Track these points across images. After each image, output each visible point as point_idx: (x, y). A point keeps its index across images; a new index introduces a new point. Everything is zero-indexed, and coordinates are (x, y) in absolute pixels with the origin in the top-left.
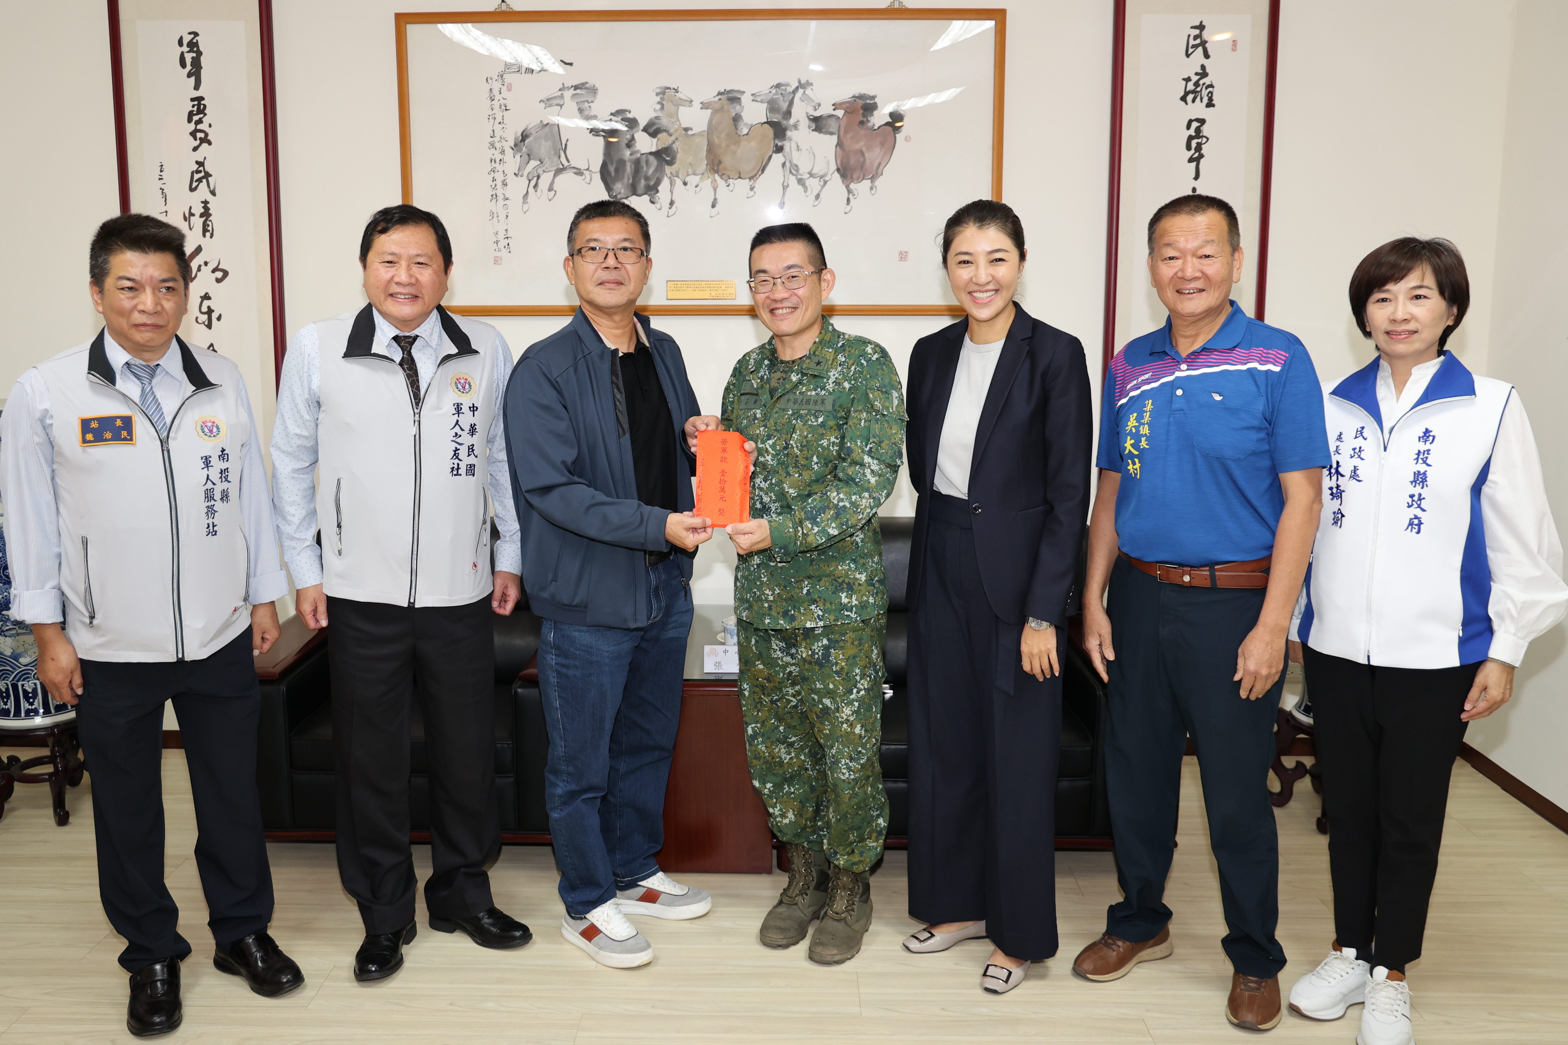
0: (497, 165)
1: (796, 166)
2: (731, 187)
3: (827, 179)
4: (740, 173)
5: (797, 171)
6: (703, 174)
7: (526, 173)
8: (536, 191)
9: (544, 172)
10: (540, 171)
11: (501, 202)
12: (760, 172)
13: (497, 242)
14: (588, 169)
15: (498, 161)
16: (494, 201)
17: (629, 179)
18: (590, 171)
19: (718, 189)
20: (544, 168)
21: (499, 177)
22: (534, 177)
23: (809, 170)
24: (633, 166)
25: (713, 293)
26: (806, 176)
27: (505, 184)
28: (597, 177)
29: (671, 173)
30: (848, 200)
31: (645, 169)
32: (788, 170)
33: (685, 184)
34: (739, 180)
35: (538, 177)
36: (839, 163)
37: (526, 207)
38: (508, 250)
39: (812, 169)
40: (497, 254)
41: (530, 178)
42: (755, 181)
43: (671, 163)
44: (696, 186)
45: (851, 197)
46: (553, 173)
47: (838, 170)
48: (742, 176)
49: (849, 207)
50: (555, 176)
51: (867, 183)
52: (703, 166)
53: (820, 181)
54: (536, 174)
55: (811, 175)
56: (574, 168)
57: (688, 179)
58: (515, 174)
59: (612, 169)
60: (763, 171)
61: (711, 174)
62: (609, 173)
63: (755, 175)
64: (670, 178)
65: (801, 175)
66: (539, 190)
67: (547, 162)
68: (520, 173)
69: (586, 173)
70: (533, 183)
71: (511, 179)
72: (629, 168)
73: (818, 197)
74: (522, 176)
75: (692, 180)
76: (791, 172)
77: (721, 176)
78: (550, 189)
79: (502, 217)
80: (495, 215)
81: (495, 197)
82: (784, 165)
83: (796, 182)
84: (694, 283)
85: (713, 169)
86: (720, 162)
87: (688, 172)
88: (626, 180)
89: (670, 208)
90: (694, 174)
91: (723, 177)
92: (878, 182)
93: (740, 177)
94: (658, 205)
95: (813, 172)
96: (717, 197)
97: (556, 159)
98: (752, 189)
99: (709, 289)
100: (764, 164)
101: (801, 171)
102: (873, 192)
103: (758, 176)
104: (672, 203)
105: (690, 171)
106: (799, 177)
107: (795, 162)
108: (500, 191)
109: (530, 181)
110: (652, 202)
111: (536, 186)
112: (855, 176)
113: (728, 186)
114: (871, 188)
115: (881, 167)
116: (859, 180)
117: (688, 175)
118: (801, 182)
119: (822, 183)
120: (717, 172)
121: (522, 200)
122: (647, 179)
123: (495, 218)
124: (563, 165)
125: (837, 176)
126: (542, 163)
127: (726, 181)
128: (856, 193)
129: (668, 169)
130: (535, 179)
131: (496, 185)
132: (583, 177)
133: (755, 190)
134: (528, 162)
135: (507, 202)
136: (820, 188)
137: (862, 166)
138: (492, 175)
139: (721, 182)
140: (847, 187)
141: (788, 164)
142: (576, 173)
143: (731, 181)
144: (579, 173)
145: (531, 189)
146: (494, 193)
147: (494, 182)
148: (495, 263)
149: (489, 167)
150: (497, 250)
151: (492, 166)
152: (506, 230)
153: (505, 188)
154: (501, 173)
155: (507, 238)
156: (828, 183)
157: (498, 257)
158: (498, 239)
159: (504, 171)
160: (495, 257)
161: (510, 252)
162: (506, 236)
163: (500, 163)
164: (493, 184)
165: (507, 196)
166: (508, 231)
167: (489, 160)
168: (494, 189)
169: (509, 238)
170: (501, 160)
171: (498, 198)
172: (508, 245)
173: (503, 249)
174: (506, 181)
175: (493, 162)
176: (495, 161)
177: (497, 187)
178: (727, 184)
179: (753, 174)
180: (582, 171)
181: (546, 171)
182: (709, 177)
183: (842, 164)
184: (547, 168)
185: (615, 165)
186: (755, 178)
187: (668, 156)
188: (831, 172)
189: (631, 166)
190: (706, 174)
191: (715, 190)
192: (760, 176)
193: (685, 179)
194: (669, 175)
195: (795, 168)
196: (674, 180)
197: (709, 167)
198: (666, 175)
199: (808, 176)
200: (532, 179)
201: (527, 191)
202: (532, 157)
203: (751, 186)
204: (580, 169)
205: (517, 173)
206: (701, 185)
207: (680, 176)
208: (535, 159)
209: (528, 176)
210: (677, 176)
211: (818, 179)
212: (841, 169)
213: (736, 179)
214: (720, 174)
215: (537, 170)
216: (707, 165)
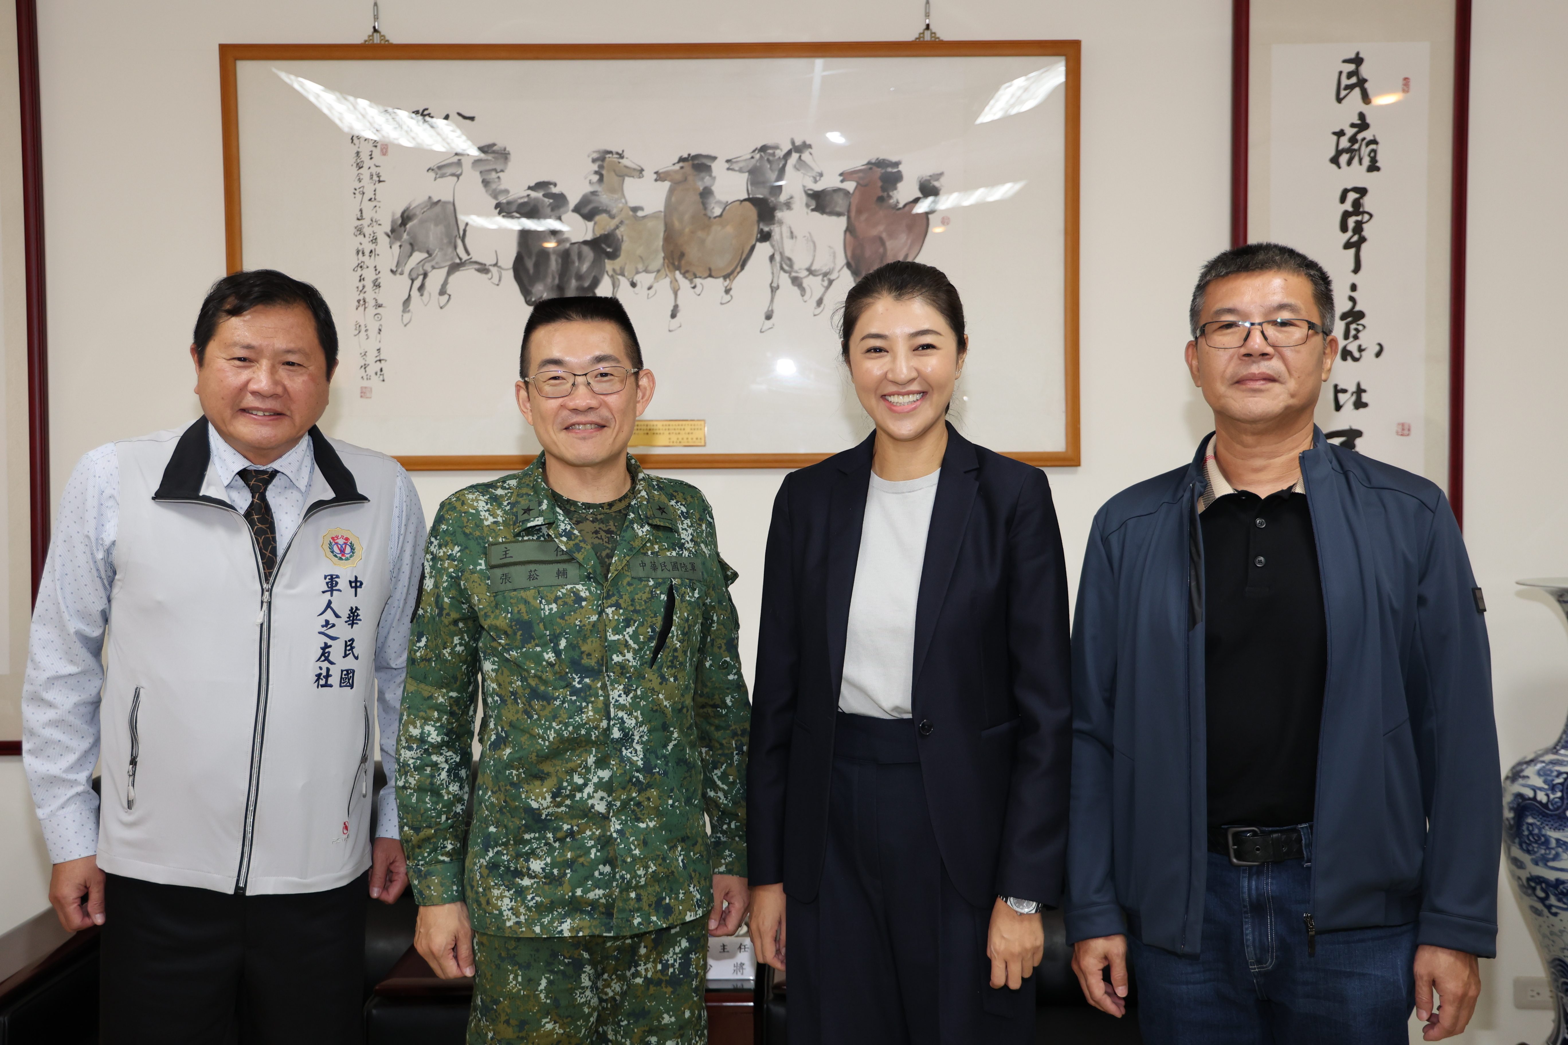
0: (366, 259)
1: (790, 259)
2: (698, 290)
3: (832, 277)
4: (710, 270)
5: (791, 266)
6: (658, 271)
7: (407, 270)
8: (422, 295)
9: (433, 268)
10: (428, 267)
11: (371, 310)
12: (739, 269)
13: (365, 367)
14: (496, 265)
15: (367, 253)
16: (361, 309)
17: (554, 278)
18: (499, 267)
19: (679, 293)
20: (433, 263)
21: (369, 275)
22: (418, 275)
23: (807, 265)
24: (560, 261)
25: (674, 438)
26: (804, 273)
27: (377, 285)
28: (509, 275)
29: (614, 270)
31: (577, 264)
32: (778, 265)
33: (633, 285)
34: (710, 279)
35: (425, 275)
36: (849, 254)
37: (407, 316)
38: (381, 378)
39: (812, 264)
40: (365, 383)
41: (414, 276)
42: (732, 281)
43: (613, 256)
44: (649, 288)
46: (446, 269)
47: (848, 265)
48: (713, 274)
50: (449, 273)
52: (658, 260)
53: (823, 280)
54: (421, 272)
55: (811, 272)
56: (476, 263)
57: (637, 278)
58: (392, 271)
59: (530, 264)
60: (743, 267)
61: (670, 271)
62: (526, 270)
63: (732, 272)
64: (612, 277)
65: (797, 272)
66: (426, 293)
67: (438, 255)
68: (400, 270)
69: (494, 270)
70: (417, 283)
71: (386, 278)
72: (554, 264)
73: (820, 302)
74: (401, 274)
75: (644, 279)
76: (782, 268)
77: (684, 274)
78: (442, 292)
79: (373, 331)
80: (363, 329)
81: (362, 303)
82: (772, 258)
83: (789, 281)
84: (646, 423)
85: (673, 264)
86: (682, 255)
87: (637, 269)
88: (549, 280)
90: (646, 271)
91: (687, 275)
93: (710, 276)
95: (813, 268)
96: (679, 302)
97: (450, 250)
98: (727, 291)
99: (667, 432)
100: (744, 256)
101: (796, 267)
103: (735, 273)
105: (640, 267)
106: (794, 274)
107: (788, 253)
108: (370, 295)
109: (413, 281)
111: (421, 288)
113: (694, 287)
117: (638, 272)
118: (796, 281)
119: (826, 283)
120: (678, 268)
121: (401, 308)
122: (580, 277)
123: (363, 333)
124: (460, 259)
126: (430, 255)
127: (691, 281)
129: (609, 265)
130: (421, 278)
131: (364, 287)
132: (489, 275)
133: (732, 292)
134: (411, 255)
135: (379, 310)
136: (823, 289)
137: (882, 259)
138: (359, 272)
139: (684, 283)
141: (778, 257)
142: (478, 270)
143: (698, 281)
144: (483, 269)
145: (415, 293)
146: (361, 297)
147: (362, 282)
148: (361, 397)
149: (354, 261)
150: (365, 377)
151: (358, 259)
152: (379, 350)
153: (377, 291)
154: (372, 269)
155: (380, 361)
156: (834, 283)
157: (366, 388)
158: (367, 363)
159: (375, 267)
160: (362, 388)
161: (383, 381)
162: (378, 358)
163: (370, 256)
164: (360, 285)
165: (380, 302)
166: (382, 351)
167: (355, 252)
168: (361, 291)
169: (382, 362)
170: (371, 252)
171: (367, 305)
172: (381, 370)
173: (373, 377)
174: (379, 281)
175: (360, 253)
176: (363, 253)
177: (364, 290)
178: (693, 286)
179: (729, 271)
180: (487, 267)
181: (436, 266)
182: (667, 275)
183: (854, 256)
184: (437, 263)
185: (534, 259)
186: (731, 277)
187: (609, 247)
188: (838, 268)
189: (557, 261)
190: (663, 271)
191: (676, 294)
192: (738, 273)
193: (633, 278)
194: (610, 273)
195: (788, 262)
196: (618, 279)
197: (666, 261)
198: (607, 272)
199: (806, 273)
200: (417, 278)
201: (409, 295)
202: (416, 248)
203: (726, 287)
204: (485, 265)
205: (395, 269)
206: (656, 286)
207: (626, 274)
208: (420, 251)
209: (410, 274)
210: (623, 275)
211: (820, 277)
212: (853, 263)
213: (706, 278)
214: (683, 271)
215: (423, 266)
216: (664, 259)
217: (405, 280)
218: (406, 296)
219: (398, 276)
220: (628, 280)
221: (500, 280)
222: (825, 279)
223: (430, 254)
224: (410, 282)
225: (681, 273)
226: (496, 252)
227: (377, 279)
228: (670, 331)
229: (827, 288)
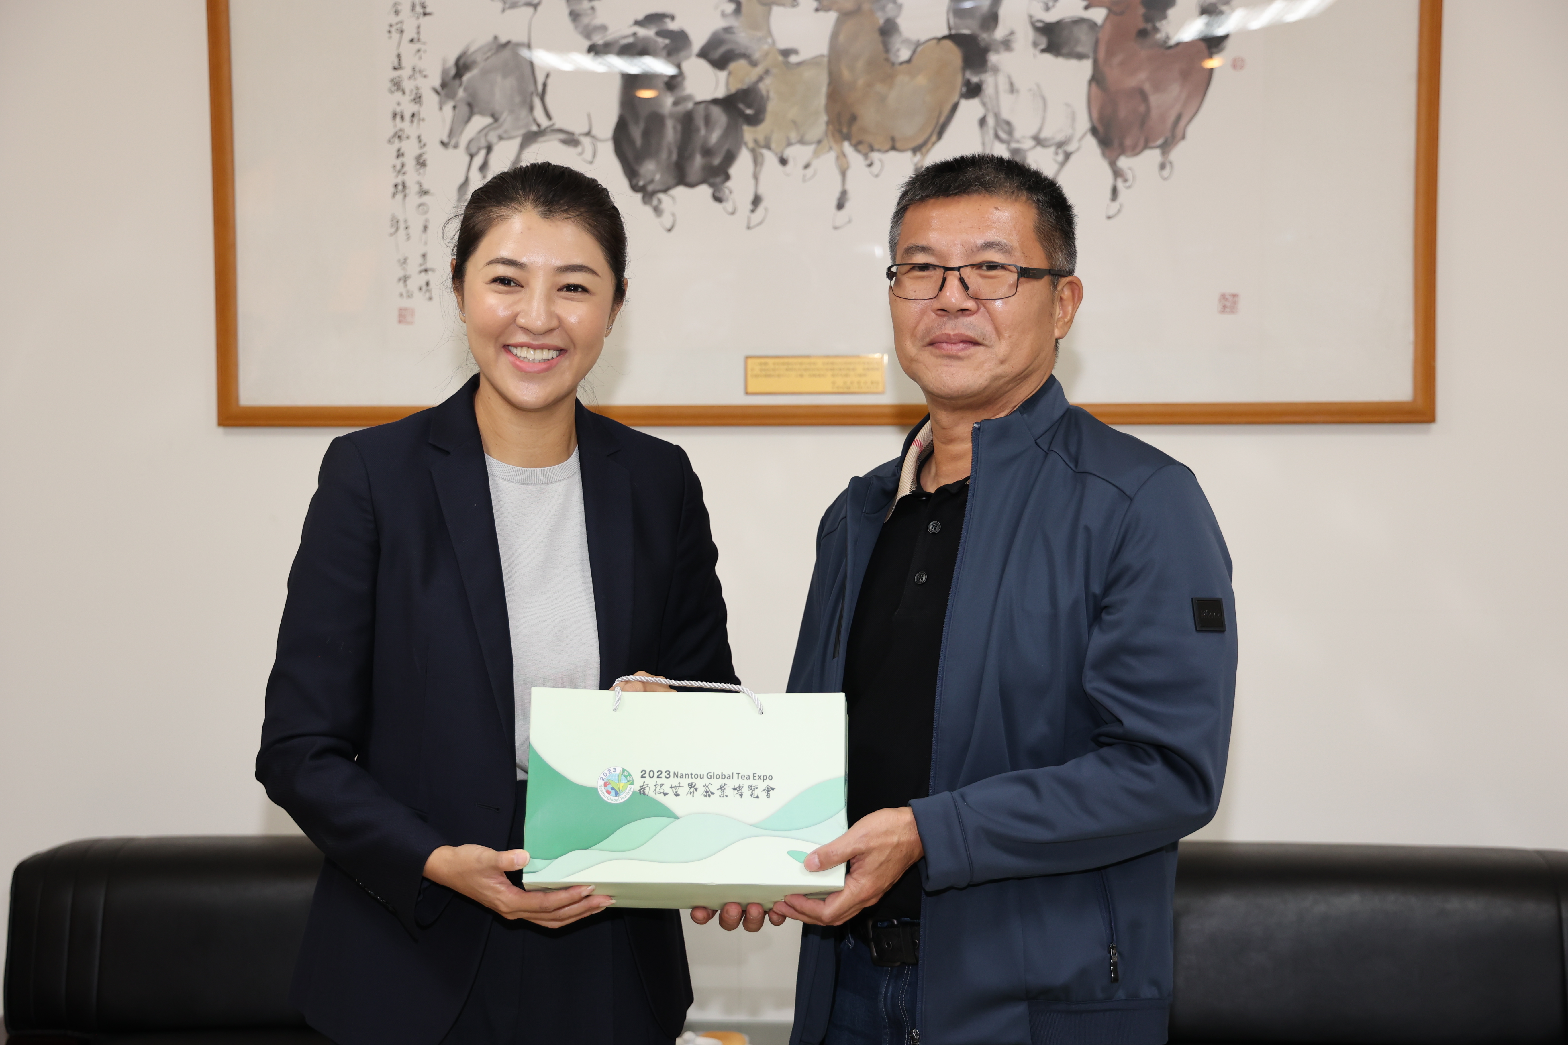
0: (406, 125)
1: (1008, 123)
2: (876, 168)
3: (1070, 148)
4: (893, 139)
5: (1010, 133)
6: (819, 142)
7: (464, 140)
9: (501, 138)
10: (493, 137)
11: (413, 199)
12: (934, 138)
13: (405, 279)
14: (588, 134)
15: (407, 116)
16: (399, 196)
17: (670, 153)
18: (593, 137)
19: (850, 174)
20: (500, 131)
21: (411, 149)
22: (479, 149)
23: (1033, 131)
24: (679, 127)
25: (840, 381)
26: (1028, 144)
27: (421, 163)
28: (607, 149)
29: (756, 141)
30: (1115, 192)
31: (703, 132)
32: (991, 132)
33: (783, 162)
34: (893, 154)
35: (489, 149)
36: (1095, 115)
38: (428, 295)
39: (1040, 130)
40: (406, 303)
41: (473, 150)
42: (924, 156)
43: (754, 120)
44: (807, 167)
45: (1120, 184)
46: (517, 142)
47: (1094, 131)
48: (898, 145)
49: (1115, 206)
50: (523, 146)
51: (1152, 156)
52: (819, 126)
53: (1057, 154)
54: (483, 143)
55: (1039, 141)
56: (561, 131)
57: (789, 153)
58: (442, 143)
59: (636, 133)
60: (940, 135)
61: (836, 142)
62: (632, 142)
63: (925, 143)
64: (753, 151)
65: (1018, 141)
67: (506, 118)
68: (453, 142)
69: (586, 141)
70: (478, 160)
71: (434, 152)
72: (671, 133)
74: (456, 146)
75: (798, 154)
76: (997, 136)
77: (856, 146)
79: (416, 229)
80: (402, 226)
81: (401, 188)
82: (983, 122)
84: (799, 360)
85: (840, 131)
86: (853, 118)
87: (788, 139)
88: (664, 155)
89: (753, 211)
90: (802, 142)
91: (860, 147)
92: (1177, 153)
93: (893, 148)
94: (728, 206)
95: (1043, 135)
96: (849, 187)
97: (524, 113)
99: (830, 373)
100: (942, 120)
101: (1017, 134)
102: (1166, 173)
103: (930, 144)
104: (757, 201)
105: (793, 136)
106: (1014, 145)
107: (1005, 115)
108: (411, 177)
109: (472, 156)
110: (718, 199)
111: (484, 167)
112: (1128, 142)
113: (870, 165)
114: (1162, 166)
115: (1182, 123)
116: (1135, 151)
117: (789, 144)
119: (1060, 158)
120: (847, 137)
122: (707, 152)
123: (402, 231)
124: (539, 126)
125: (1091, 143)
126: (496, 120)
127: (866, 156)
128: (1129, 176)
129: (749, 133)
130: (483, 153)
131: (403, 166)
132: (579, 149)
134: (469, 119)
135: (425, 199)
136: (1055, 167)
137: (1144, 120)
138: (397, 144)
139: (855, 158)
140: (1113, 164)
141: (991, 121)
142: (565, 142)
143: (875, 156)
144: (571, 140)
145: (475, 174)
146: (399, 180)
147: (401, 159)
148: (400, 322)
149: (389, 128)
150: (405, 294)
151: (395, 126)
152: (424, 256)
153: (421, 171)
154: (414, 141)
155: (426, 270)
156: (1073, 158)
157: (406, 309)
158: (408, 273)
159: (419, 137)
160: (401, 310)
161: (430, 299)
162: (423, 267)
163: (412, 121)
164: (398, 163)
165: (426, 187)
166: (428, 257)
167: (390, 116)
168: (399, 172)
169: (430, 273)
170: (413, 115)
171: (407, 191)
172: (427, 284)
173: (417, 294)
174: (425, 157)
175: (398, 118)
176: (402, 117)
177: (405, 169)
178: (868, 162)
179: (920, 141)
180: (576, 137)
181: (505, 136)
182: (831, 148)
183: (1102, 117)
184: (506, 132)
185: (642, 125)
186: (924, 150)
187: (749, 106)
188: (1079, 134)
189: (674, 128)
190: (825, 142)
191: (843, 174)
192: (934, 144)
193: (782, 152)
194: (751, 144)
195: (1006, 127)
196: (762, 155)
197: (831, 127)
198: (746, 144)
199: (1031, 143)
200: (477, 153)
201: (467, 179)
202: (476, 109)
203: (916, 165)
204: (572, 134)
205: (446, 140)
206: (815, 163)
207: (773, 146)
208: (482, 113)
209: (468, 147)
210: (768, 147)
211: (1052, 149)
212: (1101, 129)
213: (887, 151)
214: (854, 142)
215: (486, 135)
216: (828, 123)
217: (460, 156)
218: (462, 179)
219: (450, 151)
220: (776, 154)
221: (594, 155)
222: (1060, 151)
223: (495, 118)
224: (467, 158)
225: (851, 144)
226: (589, 116)
227: (420, 156)
228: (836, 228)
229: (1063, 164)
